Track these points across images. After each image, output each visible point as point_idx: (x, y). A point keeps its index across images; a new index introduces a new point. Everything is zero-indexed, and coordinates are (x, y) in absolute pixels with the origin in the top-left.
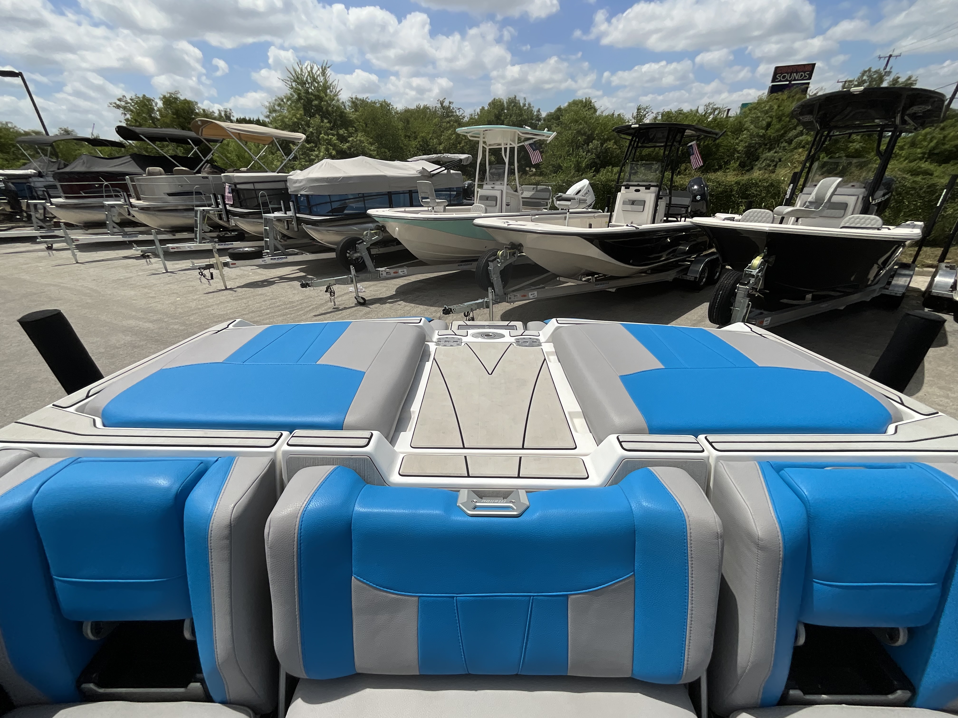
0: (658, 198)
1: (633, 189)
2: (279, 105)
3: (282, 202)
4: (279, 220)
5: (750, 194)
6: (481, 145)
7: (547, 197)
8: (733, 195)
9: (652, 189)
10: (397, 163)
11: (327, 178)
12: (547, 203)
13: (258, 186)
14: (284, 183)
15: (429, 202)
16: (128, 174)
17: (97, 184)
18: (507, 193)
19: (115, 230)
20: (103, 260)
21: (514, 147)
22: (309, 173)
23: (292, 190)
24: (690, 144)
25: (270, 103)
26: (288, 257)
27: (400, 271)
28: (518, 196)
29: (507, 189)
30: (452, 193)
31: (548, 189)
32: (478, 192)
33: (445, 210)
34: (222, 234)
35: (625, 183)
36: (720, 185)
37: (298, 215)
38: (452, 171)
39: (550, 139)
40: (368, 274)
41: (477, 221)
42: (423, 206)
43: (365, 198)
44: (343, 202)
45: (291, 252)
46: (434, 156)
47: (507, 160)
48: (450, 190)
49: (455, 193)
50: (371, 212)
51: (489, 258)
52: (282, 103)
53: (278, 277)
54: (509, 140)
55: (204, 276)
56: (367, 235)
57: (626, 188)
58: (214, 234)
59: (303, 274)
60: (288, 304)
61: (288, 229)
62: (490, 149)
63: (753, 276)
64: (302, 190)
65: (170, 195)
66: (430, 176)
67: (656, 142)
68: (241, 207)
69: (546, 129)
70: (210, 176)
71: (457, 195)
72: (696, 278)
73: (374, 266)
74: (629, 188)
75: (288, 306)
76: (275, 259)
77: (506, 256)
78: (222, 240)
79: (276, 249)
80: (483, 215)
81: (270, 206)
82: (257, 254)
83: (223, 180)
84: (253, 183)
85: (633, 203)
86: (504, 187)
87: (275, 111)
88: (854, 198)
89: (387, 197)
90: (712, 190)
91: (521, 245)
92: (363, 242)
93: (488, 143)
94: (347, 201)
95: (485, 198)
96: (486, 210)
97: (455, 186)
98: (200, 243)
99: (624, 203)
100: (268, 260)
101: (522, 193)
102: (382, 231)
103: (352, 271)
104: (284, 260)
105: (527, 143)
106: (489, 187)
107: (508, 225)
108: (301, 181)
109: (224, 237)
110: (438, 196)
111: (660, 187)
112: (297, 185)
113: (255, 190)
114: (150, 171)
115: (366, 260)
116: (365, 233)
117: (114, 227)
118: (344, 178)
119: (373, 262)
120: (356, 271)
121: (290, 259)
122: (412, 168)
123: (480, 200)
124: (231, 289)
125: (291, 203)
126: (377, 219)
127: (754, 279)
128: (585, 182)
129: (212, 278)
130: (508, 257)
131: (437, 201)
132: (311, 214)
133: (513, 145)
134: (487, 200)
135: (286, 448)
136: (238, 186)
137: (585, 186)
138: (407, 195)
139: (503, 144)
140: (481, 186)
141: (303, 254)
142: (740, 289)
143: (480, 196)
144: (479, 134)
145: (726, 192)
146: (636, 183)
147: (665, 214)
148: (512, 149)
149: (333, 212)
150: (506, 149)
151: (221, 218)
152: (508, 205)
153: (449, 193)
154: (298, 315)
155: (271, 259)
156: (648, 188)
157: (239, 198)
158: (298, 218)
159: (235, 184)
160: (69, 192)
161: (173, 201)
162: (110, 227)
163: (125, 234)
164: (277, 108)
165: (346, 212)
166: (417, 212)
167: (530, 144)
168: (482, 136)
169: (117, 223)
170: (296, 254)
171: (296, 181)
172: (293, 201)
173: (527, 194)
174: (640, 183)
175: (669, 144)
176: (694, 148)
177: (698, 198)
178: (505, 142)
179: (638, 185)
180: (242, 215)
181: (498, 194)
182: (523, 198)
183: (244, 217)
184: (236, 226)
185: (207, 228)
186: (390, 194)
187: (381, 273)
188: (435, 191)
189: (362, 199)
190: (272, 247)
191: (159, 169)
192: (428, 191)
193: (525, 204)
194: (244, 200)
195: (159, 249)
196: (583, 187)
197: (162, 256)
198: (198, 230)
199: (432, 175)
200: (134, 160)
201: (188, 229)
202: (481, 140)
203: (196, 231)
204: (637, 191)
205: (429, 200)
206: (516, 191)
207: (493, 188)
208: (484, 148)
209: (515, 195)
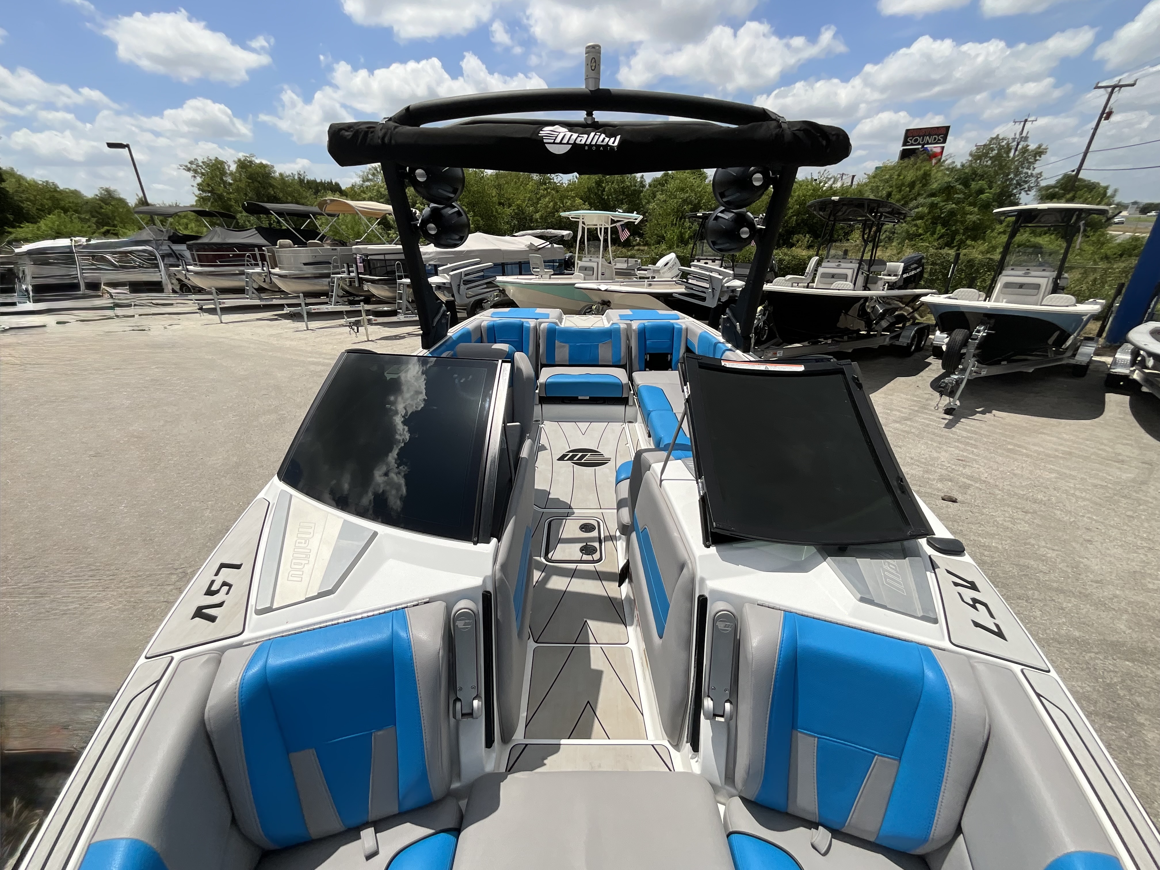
2: (373, 174)
6: (581, 225)
10: (507, 238)
13: (388, 257)
15: (539, 272)
16: (264, 246)
17: (231, 254)
18: (602, 264)
19: (254, 295)
20: (242, 321)
25: (364, 172)
28: (612, 267)
29: (602, 261)
30: (555, 264)
31: (637, 261)
32: (578, 263)
33: (550, 278)
34: (351, 298)
35: (697, 257)
38: (555, 246)
39: (637, 222)
41: (576, 285)
42: (533, 275)
46: (538, 231)
47: (602, 238)
48: (553, 261)
49: (557, 264)
50: (498, 279)
52: (375, 172)
53: (406, 333)
54: (603, 222)
55: (352, 329)
56: (491, 296)
58: (345, 299)
62: (588, 229)
64: (432, 260)
65: (305, 264)
66: (538, 250)
68: (370, 275)
69: (635, 212)
70: (338, 248)
71: (560, 266)
76: (408, 317)
77: (599, 309)
78: (352, 303)
79: (408, 309)
80: (581, 281)
81: (397, 274)
82: (394, 313)
83: (354, 251)
84: (384, 254)
86: (600, 260)
87: (368, 180)
88: (851, 271)
89: (500, 267)
91: (609, 302)
92: (488, 301)
93: (586, 224)
95: (584, 269)
96: (584, 278)
97: (558, 258)
98: (334, 305)
100: (401, 318)
101: (615, 265)
102: (503, 293)
104: (414, 319)
105: (618, 224)
106: (588, 259)
108: (431, 254)
109: (352, 300)
110: (546, 267)
113: (385, 260)
114: (282, 243)
117: (253, 293)
118: (468, 251)
122: (520, 242)
123: (579, 270)
124: (372, 341)
126: (498, 284)
128: (673, 255)
129: (358, 331)
131: (545, 270)
133: (607, 226)
134: (586, 270)
136: (370, 257)
138: (519, 266)
139: (598, 225)
140: (580, 259)
143: (579, 267)
144: (579, 216)
146: (705, 258)
148: (606, 229)
150: (601, 229)
152: (603, 274)
153: (553, 264)
155: (405, 317)
156: (712, 261)
157: (369, 267)
159: (367, 256)
160: (202, 260)
161: (310, 270)
162: (250, 293)
163: (261, 299)
164: (370, 177)
166: (531, 279)
167: (621, 226)
168: (581, 218)
169: (255, 289)
171: (425, 254)
173: (620, 266)
174: (709, 258)
178: (601, 224)
179: (707, 259)
180: (373, 282)
181: (594, 265)
182: (615, 269)
183: (375, 284)
184: (368, 291)
185: (341, 293)
186: (503, 265)
188: (544, 262)
190: (404, 308)
191: (288, 241)
192: (538, 263)
193: (617, 274)
194: (375, 268)
195: (304, 309)
196: (671, 260)
197: (305, 316)
198: (334, 294)
199: (540, 249)
200: (259, 232)
201: (326, 294)
202: (581, 221)
203: (332, 295)
204: (706, 263)
205: (538, 270)
206: (610, 263)
207: (590, 260)
208: (583, 227)
209: (609, 266)
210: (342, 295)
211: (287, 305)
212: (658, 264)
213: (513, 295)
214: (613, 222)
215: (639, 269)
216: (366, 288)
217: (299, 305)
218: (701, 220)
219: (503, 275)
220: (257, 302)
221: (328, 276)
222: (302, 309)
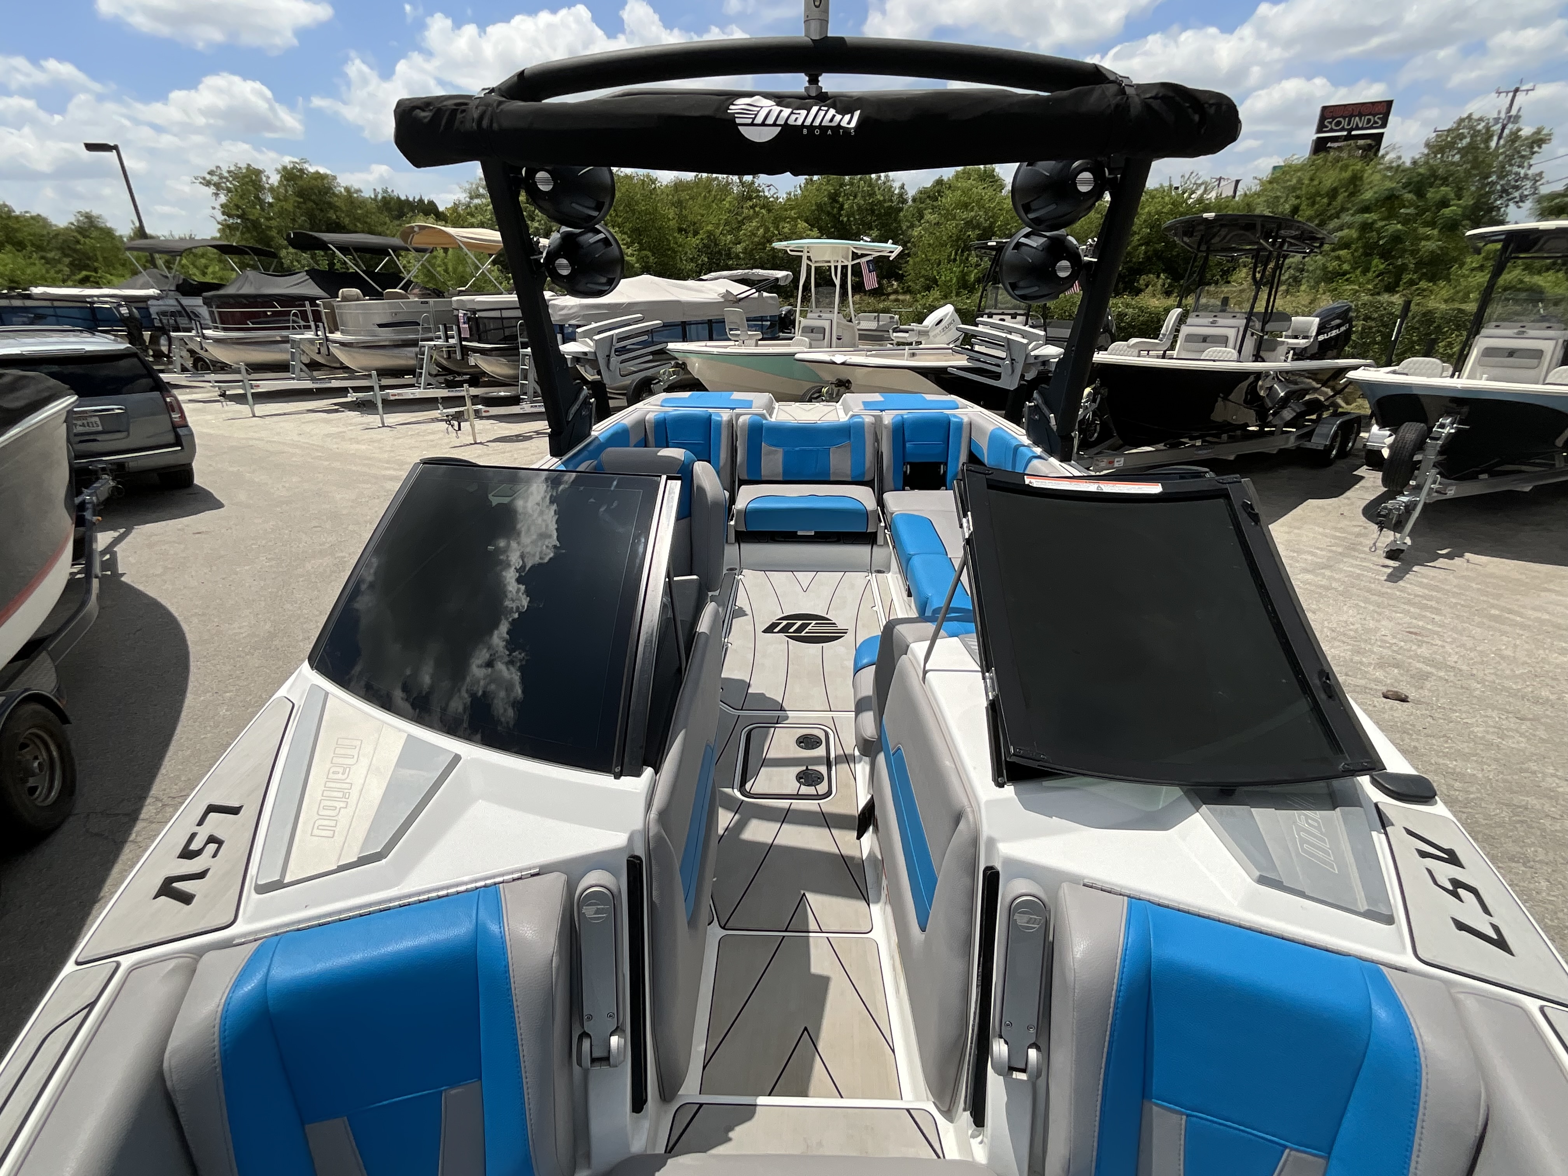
1: (996, 317)
6: (805, 261)
9: (1019, 318)
10: (690, 283)
15: (739, 335)
16: (318, 299)
17: (269, 311)
18: (838, 323)
19: (303, 374)
20: (285, 414)
21: (846, 266)
23: (557, 318)
28: (853, 327)
29: (838, 318)
30: (765, 323)
32: (800, 321)
33: (757, 345)
34: (450, 378)
35: (987, 311)
38: (765, 294)
39: (893, 256)
41: (798, 356)
42: (730, 340)
46: (740, 272)
47: (837, 282)
48: (762, 319)
49: (769, 323)
50: (671, 346)
53: (533, 432)
54: (840, 257)
55: (452, 426)
56: (664, 373)
57: (988, 317)
58: (441, 379)
62: (816, 268)
64: (572, 318)
65: (380, 326)
66: (738, 301)
68: (479, 342)
69: (890, 241)
70: (431, 300)
71: (772, 326)
74: (992, 317)
76: (535, 406)
78: (451, 385)
79: (536, 395)
80: (806, 350)
81: (520, 340)
82: (515, 400)
83: (454, 306)
84: (501, 309)
86: (835, 316)
88: (1233, 330)
89: (680, 328)
91: (849, 382)
92: (659, 381)
93: (813, 260)
95: (810, 330)
96: (810, 344)
97: (768, 314)
98: (426, 389)
100: (526, 407)
101: (859, 323)
102: (683, 369)
105: (864, 260)
106: (816, 315)
108: (571, 307)
109: (453, 381)
110: (750, 328)
111: (1027, 316)
112: (565, 312)
113: (502, 318)
114: (346, 294)
116: (662, 371)
117: (301, 370)
118: (629, 304)
122: (711, 290)
123: (803, 332)
124: (481, 443)
126: (676, 355)
128: (949, 309)
129: (460, 429)
130: (834, 396)
131: (749, 333)
133: (846, 263)
134: (812, 332)
136: (479, 314)
137: (947, 314)
138: (708, 326)
139: (832, 262)
140: (804, 314)
143: (803, 328)
144: (802, 247)
146: (1000, 311)
148: (845, 268)
150: (836, 267)
151: (450, 357)
152: (839, 339)
153: (762, 323)
155: (532, 407)
156: (1014, 316)
157: (478, 329)
159: (474, 312)
160: (226, 321)
161: (387, 335)
162: (297, 370)
163: (313, 379)
166: (725, 347)
167: (867, 262)
168: (805, 251)
169: (305, 365)
171: (563, 308)
173: (866, 325)
174: (1006, 311)
178: (836, 259)
179: (1003, 314)
180: (483, 352)
181: (826, 324)
182: (859, 330)
183: (487, 355)
184: (476, 366)
185: (435, 370)
186: (684, 324)
188: (748, 320)
190: (531, 392)
191: (355, 291)
192: (738, 321)
193: (863, 337)
194: (486, 331)
195: (378, 396)
196: (945, 316)
197: (380, 405)
198: (424, 371)
199: (741, 300)
200: (312, 278)
201: (411, 371)
202: (805, 255)
203: (421, 373)
204: (1003, 320)
205: (738, 332)
206: (850, 321)
207: (820, 316)
208: (808, 265)
209: (849, 326)
210: (435, 372)
211: (351, 388)
212: (926, 323)
213: (698, 371)
214: (855, 256)
215: (895, 330)
216: (472, 361)
217: (370, 388)
218: (994, 253)
219: (684, 341)
220: (308, 384)
221: (414, 343)
222: (375, 394)
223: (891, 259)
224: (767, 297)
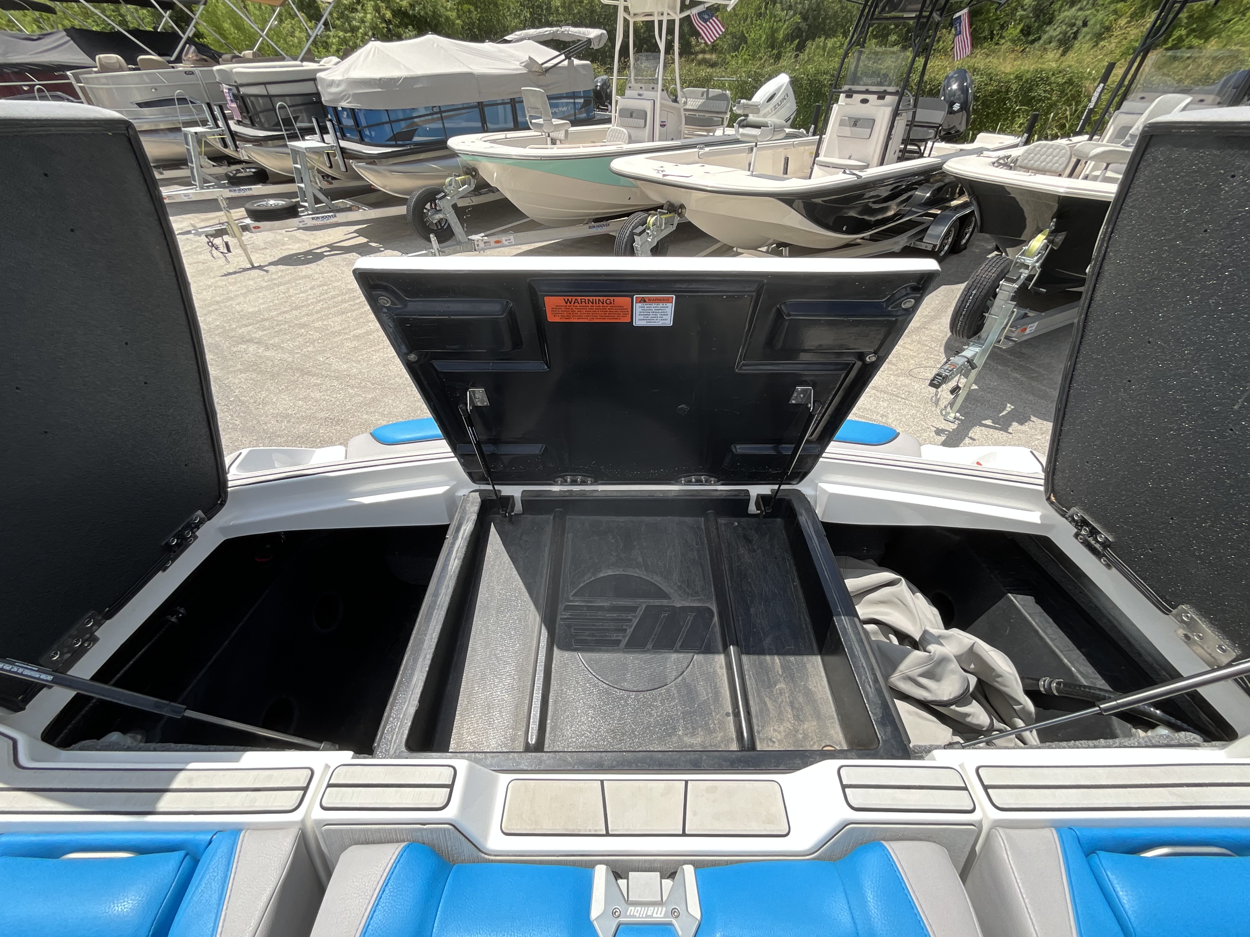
0: (896, 114)
1: (858, 97)
3: (314, 120)
4: (315, 151)
5: (1034, 97)
6: (621, 14)
7: (724, 110)
8: (1009, 99)
9: (888, 98)
10: (488, 46)
11: (380, 79)
12: (723, 119)
13: (274, 90)
14: (312, 82)
15: (542, 125)
16: (69, 68)
18: (662, 105)
21: (674, 21)
22: (348, 70)
23: (327, 98)
24: (957, 15)
26: (337, 214)
27: (504, 239)
28: (679, 109)
29: (661, 98)
30: (577, 101)
31: (725, 94)
32: (617, 101)
33: (566, 140)
34: (231, 172)
35: (846, 88)
36: (991, 79)
37: (343, 144)
38: (576, 62)
39: (731, 5)
40: (459, 246)
41: (616, 164)
43: (444, 114)
44: (409, 121)
45: (342, 206)
46: (547, 30)
47: (662, 46)
48: (574, 95)
49: (582, 101)
50: (452, 142)
51: (634, 228)
53: (326, 246)
54: (666, 5)
55: (216, 249)
56: (449, 184)
57: (847, 96)
59: (362, 240)
60: (347, 293)
61: (331, 167)
62: (635, 23)
63: (1027, 267)
65: (140, 105)
66: (541, 73)
67: (903, 10)
68: (254, 126)
70: (197, 70)
71: (586, 104)
72: (935, 246)
73: (466, 232)
74: (851, 96)
75: (347, 297)
76: (318, 218)
77: (661, 225)
78: (235, 181)
79: (317, 201)
80: (625, 147)
81: (297, 128)
82: (291, 212)
83: (218, 77)
84: (264, 84)
85: (855, 122)
86: (658, 95)
89: (477, 111)
90: (978, 89)
91: (682, 206)
92: (445, 196)
93: (632, 11)
94: (416, 120)
95: (629, 114)
96: (630, 137)
97: (581, 88)
98: (202, 188)
99: (842, 123)
100: (306, 218)
101: (685, 103)
102: (474, 176)
103: (433, 242)
104: (333, 220)
105: (695, 11)
106: (634, 93)
107: (664, 175)
108: (339, 84)
109: (236, 177)
111: (900, 94)
112: (334, 90)
113: (270, 97)
114: (105, 61)
115: (452, 225)
116: (448, 180)
118: (406, 79)
119: (463, 227)
120: (439, 242)
121: (341, 217)
122: (512, 56)
123: (620, 116)
124: (260, 267)
125: (329, 124)
126: (463, 156)
127: (1027, 271)
128: (784, 79)
129: (229, 251)
130: (663, 227)
131: (554, 121)
132: (362, 141)
133: (673, 16)
134: (631, 116)
135: (319, 814)
136: (243, 90)
137: (782, 86)
138: (509, 107)
139: (656, 14)
140: (621, 92)
141: (359, 208)
142: (1003, 288)
143: (620, 110)
145: (999, 92)
146: (863, 88)
147: (903, 140)
148: (671, 23)
149: (396, 139)
150: (660, 22)
151: (226, 146)
152: (663, 126)
153: (572, 101)
154: (362, 314)
155: (313, 218)
156: (881, 96)
157: (248, 110)
158: (343, 150)
159: (238, 86)
165: (416, 139)
167: (699, 14)
170: (349, 209)
171: (332, 83)
172: (331, 120)
173: (694, 103)
174: (871, 88)
175: (924, 14)
176: (963, 23)
177: (956, 107)
178: (660, 10)
179: (867, 92)
180: (258, 141)
181: (647, 106)
182: (686, 110)
183: (261, 145)
184: (252, 160)
185: (207, 163)
186: (481, 106)
187: (476, 243)
189: (439, 115)
191: (114, 58)
192: (539, 106)
194: (256, 114)
196: (779, 89)
198: (195, 166)
199: (548, 70)
200: (72, 39)
202: (621, 5)
204: (864, 101)
205: (540, 121)
206: (675, 101)
207: (639, 95)
208: (625, 20)
209: (674, 108)
212: (756, 97)
216: (244, 154)
223: (729, 9)
224: (578, 65)
